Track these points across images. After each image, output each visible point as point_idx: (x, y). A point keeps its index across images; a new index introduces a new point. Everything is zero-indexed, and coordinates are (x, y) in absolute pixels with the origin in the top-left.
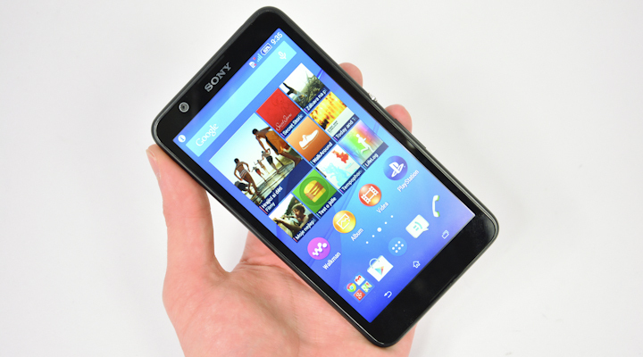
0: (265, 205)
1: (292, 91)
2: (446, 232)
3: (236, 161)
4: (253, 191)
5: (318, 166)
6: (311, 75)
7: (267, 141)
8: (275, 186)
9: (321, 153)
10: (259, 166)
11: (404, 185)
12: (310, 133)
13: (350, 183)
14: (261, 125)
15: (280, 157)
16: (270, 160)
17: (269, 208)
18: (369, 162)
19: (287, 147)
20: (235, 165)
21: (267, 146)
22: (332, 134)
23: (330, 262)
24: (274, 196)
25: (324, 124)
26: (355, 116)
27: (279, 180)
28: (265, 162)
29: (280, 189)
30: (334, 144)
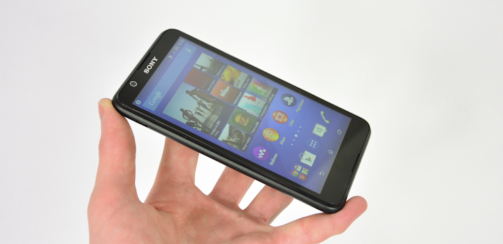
0: (212, 133)
1: (202, 67)
2: (339, 130)
3: (182, 110)
4: (201, 126)
5: (239, 106)
6: (211, 58)
7: (199, 96)
8: (214, 121)
9: (238, 98)
10: (198, 111)
11: (299, 109)
12: (225, 88)
13: (264, 112)
14: (191, 88)
15: (211, 104)
16: (205, 106)
17: (216, 134)
18: (270, 99)
19: (213, 98)
20: (182, 113)
21: (200, 99)
22: (239, 87)
23: (273, 161)
24: (217, 126)
25: (232, 82)
26: (249, 76)
27: (215, 117)
28: (201, 108)
29: (218, 123)
30: (243, 93)
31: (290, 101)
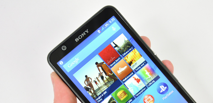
0: (97, 99)
1: (116, 46)
3: (86, 76)
4: (93, 92)
5: (125, 83)
6: (126, 39)
7: (102, 69)
8: (103, 91)
9: (127, 77)
10: (96, 80)
11: (166, 97)
12: (123, 67)
13: (140, 93)
14: (100, 61)
15: (107, 77)
16: (102, 78)
17: (99, 101)
18: (150, 84)
19: (111, 72)
20: (85, 78)
21: (102, 71)
22: (133, 69)
24: (102, 95)
25: (130, 63)
26: (145, 61)
27: (105, 88)
28: (100, 79)
29: (106, 92)
30: (134, 73)
31: (163, 89)
